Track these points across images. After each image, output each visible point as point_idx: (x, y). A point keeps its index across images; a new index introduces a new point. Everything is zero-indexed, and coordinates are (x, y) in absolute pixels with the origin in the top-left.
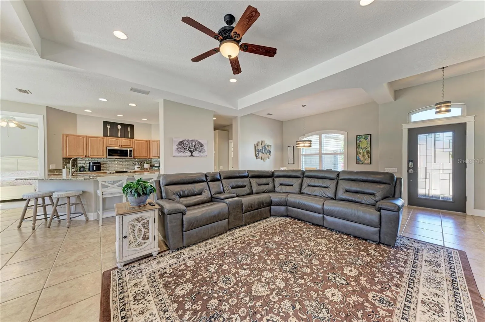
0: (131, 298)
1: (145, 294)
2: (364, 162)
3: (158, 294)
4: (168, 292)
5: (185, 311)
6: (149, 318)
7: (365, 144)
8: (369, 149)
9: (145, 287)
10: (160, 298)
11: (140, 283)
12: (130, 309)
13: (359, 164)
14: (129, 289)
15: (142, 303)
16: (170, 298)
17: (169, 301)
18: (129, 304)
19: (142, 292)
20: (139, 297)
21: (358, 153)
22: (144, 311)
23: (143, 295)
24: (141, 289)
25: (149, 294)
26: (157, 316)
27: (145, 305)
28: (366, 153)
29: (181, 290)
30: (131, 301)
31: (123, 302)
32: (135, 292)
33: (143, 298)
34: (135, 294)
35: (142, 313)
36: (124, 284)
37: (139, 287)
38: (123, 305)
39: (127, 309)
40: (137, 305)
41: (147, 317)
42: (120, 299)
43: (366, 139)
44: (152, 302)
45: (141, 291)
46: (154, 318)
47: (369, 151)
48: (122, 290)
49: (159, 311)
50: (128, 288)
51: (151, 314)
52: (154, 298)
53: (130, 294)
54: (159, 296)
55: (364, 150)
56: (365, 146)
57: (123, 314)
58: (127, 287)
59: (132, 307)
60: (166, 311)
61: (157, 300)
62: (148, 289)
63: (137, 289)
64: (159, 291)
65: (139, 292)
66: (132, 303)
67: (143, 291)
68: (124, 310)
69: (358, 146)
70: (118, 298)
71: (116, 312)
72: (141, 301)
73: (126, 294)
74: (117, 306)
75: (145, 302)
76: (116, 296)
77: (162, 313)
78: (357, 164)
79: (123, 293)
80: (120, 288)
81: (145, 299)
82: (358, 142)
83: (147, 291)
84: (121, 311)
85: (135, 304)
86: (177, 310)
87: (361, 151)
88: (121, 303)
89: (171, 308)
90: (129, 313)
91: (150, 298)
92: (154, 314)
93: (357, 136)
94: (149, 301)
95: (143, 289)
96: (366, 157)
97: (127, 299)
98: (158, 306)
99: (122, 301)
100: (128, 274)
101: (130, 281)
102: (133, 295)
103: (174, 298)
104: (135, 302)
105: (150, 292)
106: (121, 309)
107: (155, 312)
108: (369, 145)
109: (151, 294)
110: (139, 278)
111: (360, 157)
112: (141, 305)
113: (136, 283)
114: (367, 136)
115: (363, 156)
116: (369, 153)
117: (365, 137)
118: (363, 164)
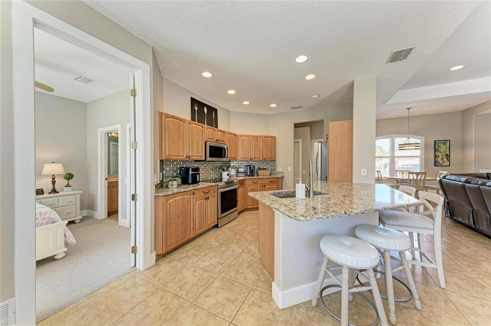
2: (443, 164)
7: (443, 148)
13: (438, 166)
21: (436, 157)
28: (445, 157)
43: (445, 144)
47: (448, 154)
55: (443, 154)
56: (445, 150)
69: (436, 150)
78: (435, 166)
82: (437, 146)
87: (440, 155)
93: (435, 141)
96: (445, 159)
108: (448, 149)
111: (439, 159)
114: (446, 141)
115: (442, 159)
116: (448, 156)
117: (444, 142)
118: (441, 166)
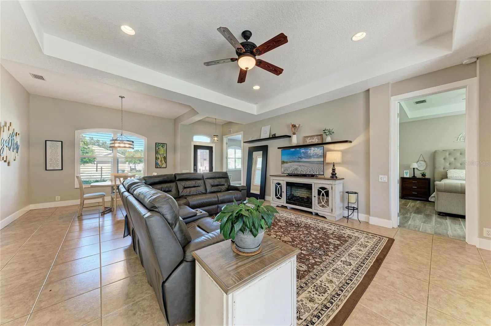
0: (326, 295)
1: (317, 287)
2: (162, 166)
3: (312, 279)
4: (307, 274)
5: (316, 262)
6: (332, 276)
7: (162, 151)
8: (165, 155)
9: (310, 291)
10: (315, 276)
11: (307, 298)
12: (334, 290)
13: (158, 168)
14: (319, 303)
15: (325, 285)
16: (312, 271)
17: (315, 271)
18: (332, 293)
19: (316, 290)
20: (322, 290)
21: (157, 158)
22: (329, 281)
23: (318, 288)
24: (314, 293)
25: (316, 285)
26: (328, 272)
27: (325, 282)
28: (163, 159)
29: (302, 267)
30: (328, 294)
31: (332, 299)
32: (319, 296)
33: (321, 287)
34: (321, 295)
35: (331, 281)
36: (315, 313)
37: (313, 296)
38: (335, 297)
39: (335, 292)
40: (328, 287)
41: (332, 277)
42: (332, 303)
43: (164, 147)
44: (320, 279)
45: (316, 292)
46: (330, 274)
47: (165, 157)
48: (323, 309)
49: (324, 273)
50: (318, 305)
51: (328, 276)
52: (317, 280)
53: (323, 298)
54: (314, 277)
55: (161, 156)
56: (163, 153)
57: (340, 292)
58: (318, 307)
59: (331, 289)
60: (322, 270)
61: (317, 278)
62: (311, 288)
63: (316, 296)
64: (309, 279)
65: (318, 293)
66: (329, 292)
67: (314, 290)
68: (337, 293)
69: (157, 152)
70: (333, 306)
71: (343, 298)
72: (324, 287)
73: (325, 303)
74: (338, 301)
75: (323, 284)
76: (332, 309)
77: (325, 271)
78: (156, 168)
79: (326, 306)
80: (323, 313)
81: (320, 285)
82: (157, 148)
83: (314, 287)
84: (340, 295)
85: (329, 289)
86: (318, 265)
87: (159, 157)
88: (334, 300)
89: (319, 268)
90: (337, 289)
91: (318, 282)
92: (327, 275)
93: (156, 143)
94: (321, 282)
95: (313, 291)
96: (163, 162)
97: (329, 298)
98: (322, 274)
99: (332, 301)
100: (302, 319)
101: (310, 309)
102: (322, 296)
103: (311, 269)
104: (327, 290)
105: (313, 285)
106: (338, 297)
107: (326, 275)
108: (165, 152)
109: (315, 284)
110: (302, 303)
111: (159, 162)
112: (327, 285)
113: (310, 301)
114: (164, 145)
115: (161, 161)
116: (165, 158)
117: (163, 145)
118: (160, 168)
